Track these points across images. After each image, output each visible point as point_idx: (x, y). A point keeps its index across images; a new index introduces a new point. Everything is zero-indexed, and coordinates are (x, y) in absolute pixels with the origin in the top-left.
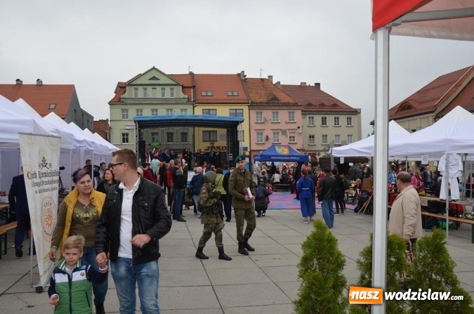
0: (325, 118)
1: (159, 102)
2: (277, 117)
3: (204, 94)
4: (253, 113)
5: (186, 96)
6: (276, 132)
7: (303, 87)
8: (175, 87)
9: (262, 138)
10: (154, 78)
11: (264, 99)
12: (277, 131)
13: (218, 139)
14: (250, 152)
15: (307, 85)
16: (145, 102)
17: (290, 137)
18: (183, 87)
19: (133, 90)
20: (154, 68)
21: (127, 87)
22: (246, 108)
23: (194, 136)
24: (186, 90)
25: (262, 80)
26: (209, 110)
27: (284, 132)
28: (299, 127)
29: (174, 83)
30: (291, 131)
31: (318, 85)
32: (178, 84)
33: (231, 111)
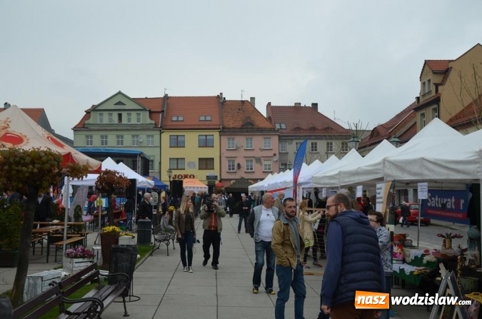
0: (316, 144)
1: (125, 128)
2: (251, 143)
3: (174, 119)
4: (225, 139)
5: (153, 122)
6: (248, 159)
7: (297, 107)
8: (141, 112)
9: (233, 166)
10: (120, 103)
11: (238, 124)
12: (251, 159)
13: (186, 167)
14: (220, 181)
15: (302, 105)
16: (109, 128)
17: (266, 165)
18: (151, 112)
19: (98, 115)
20: (120, 93)
21: (92, 113)
22: (216, 135)
23: (160, 163)
24: (154, 115)
25: (243, 102)
26: (177, 136)
27: (258, 160)
28: (275, 155)
29: (141, 108)
30: (266, 159)
31: (315, 105)
32: (145, 110)
33: (201, 137)
